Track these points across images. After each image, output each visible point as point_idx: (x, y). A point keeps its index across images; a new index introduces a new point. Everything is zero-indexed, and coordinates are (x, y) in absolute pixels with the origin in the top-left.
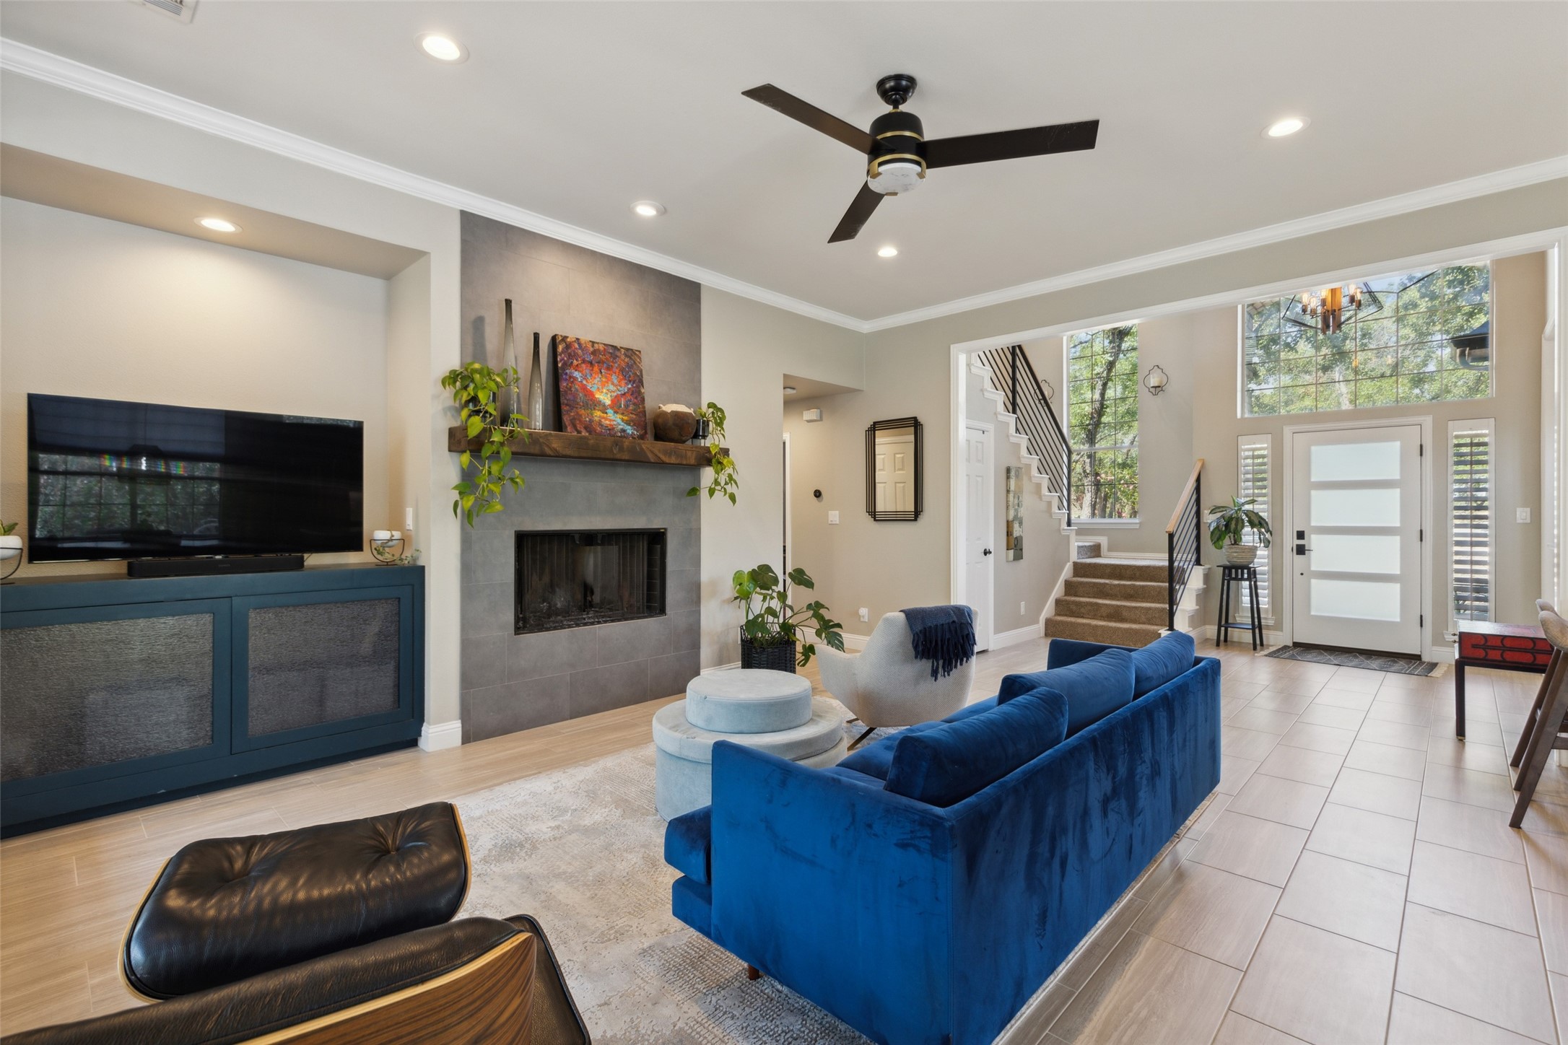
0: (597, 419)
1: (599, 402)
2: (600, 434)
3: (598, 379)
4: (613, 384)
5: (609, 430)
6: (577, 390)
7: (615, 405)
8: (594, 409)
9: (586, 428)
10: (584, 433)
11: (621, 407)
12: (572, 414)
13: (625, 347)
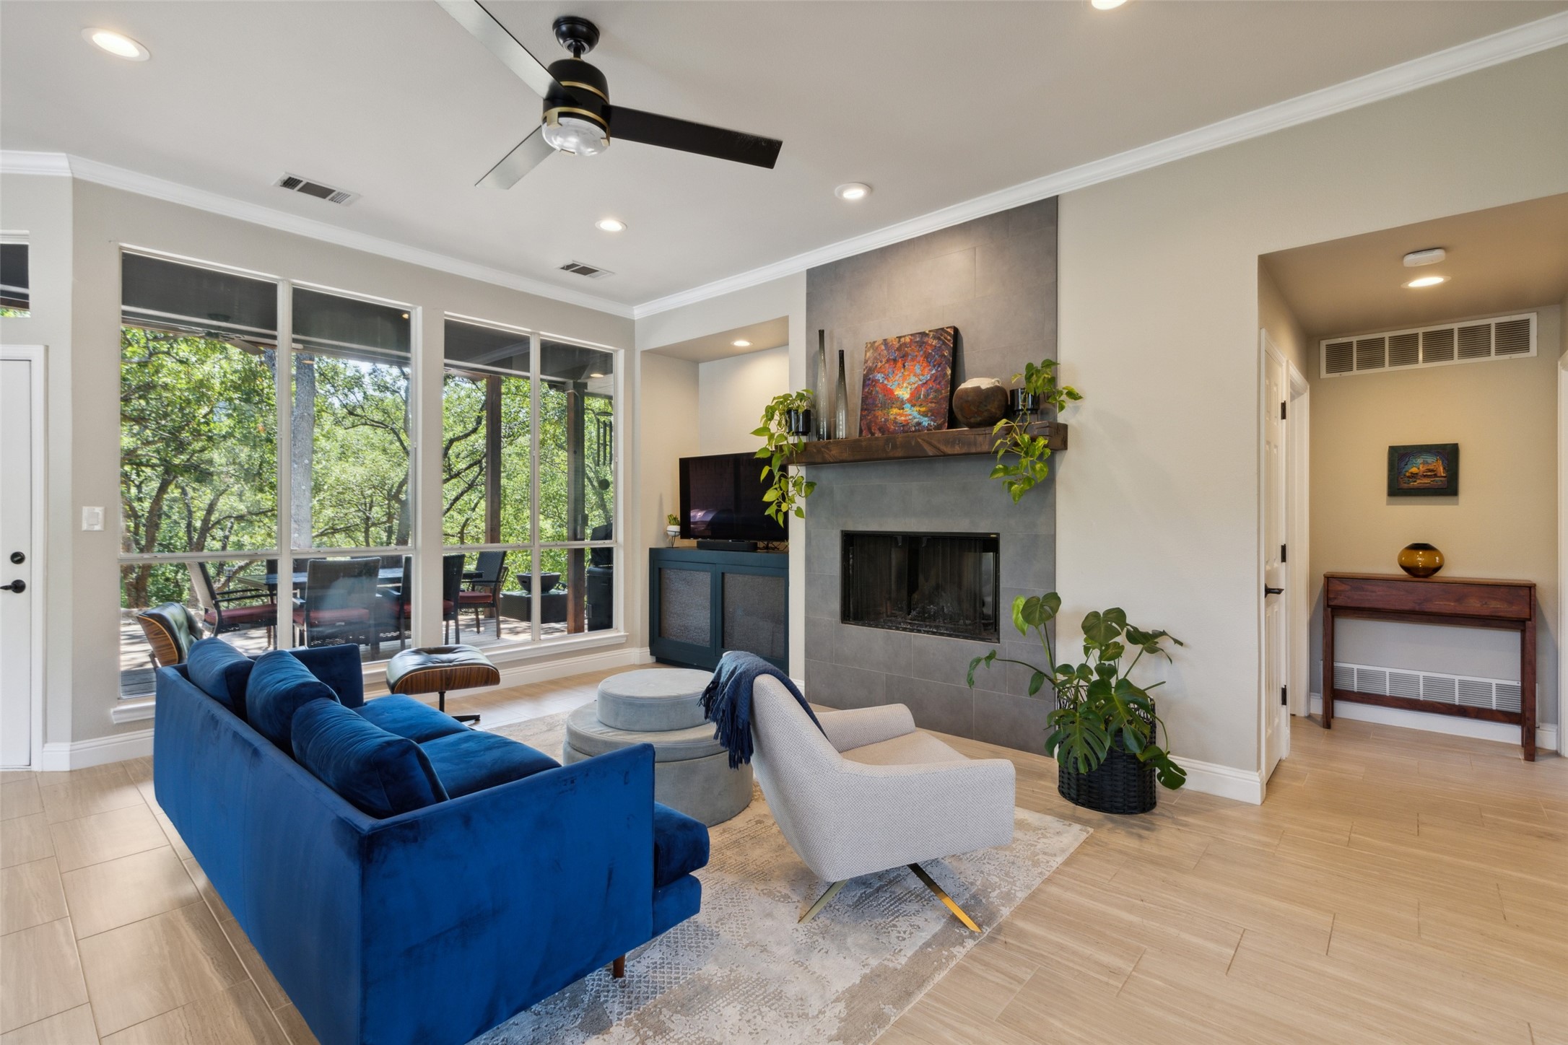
0: (892, 417)
1: (898, 398)
2: (894, 432)
3: (900, 375)
4: (915, 375)
5: (903, 426)
6: (877, 392)
7: (914, 400)
8: (892, 407)
9: (879, 429)
10: (878, 434)
11: (919, 398)
12: (869, 418)
13: (933, 329)
